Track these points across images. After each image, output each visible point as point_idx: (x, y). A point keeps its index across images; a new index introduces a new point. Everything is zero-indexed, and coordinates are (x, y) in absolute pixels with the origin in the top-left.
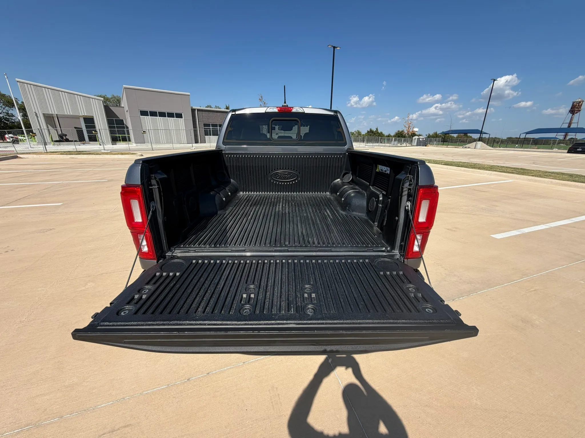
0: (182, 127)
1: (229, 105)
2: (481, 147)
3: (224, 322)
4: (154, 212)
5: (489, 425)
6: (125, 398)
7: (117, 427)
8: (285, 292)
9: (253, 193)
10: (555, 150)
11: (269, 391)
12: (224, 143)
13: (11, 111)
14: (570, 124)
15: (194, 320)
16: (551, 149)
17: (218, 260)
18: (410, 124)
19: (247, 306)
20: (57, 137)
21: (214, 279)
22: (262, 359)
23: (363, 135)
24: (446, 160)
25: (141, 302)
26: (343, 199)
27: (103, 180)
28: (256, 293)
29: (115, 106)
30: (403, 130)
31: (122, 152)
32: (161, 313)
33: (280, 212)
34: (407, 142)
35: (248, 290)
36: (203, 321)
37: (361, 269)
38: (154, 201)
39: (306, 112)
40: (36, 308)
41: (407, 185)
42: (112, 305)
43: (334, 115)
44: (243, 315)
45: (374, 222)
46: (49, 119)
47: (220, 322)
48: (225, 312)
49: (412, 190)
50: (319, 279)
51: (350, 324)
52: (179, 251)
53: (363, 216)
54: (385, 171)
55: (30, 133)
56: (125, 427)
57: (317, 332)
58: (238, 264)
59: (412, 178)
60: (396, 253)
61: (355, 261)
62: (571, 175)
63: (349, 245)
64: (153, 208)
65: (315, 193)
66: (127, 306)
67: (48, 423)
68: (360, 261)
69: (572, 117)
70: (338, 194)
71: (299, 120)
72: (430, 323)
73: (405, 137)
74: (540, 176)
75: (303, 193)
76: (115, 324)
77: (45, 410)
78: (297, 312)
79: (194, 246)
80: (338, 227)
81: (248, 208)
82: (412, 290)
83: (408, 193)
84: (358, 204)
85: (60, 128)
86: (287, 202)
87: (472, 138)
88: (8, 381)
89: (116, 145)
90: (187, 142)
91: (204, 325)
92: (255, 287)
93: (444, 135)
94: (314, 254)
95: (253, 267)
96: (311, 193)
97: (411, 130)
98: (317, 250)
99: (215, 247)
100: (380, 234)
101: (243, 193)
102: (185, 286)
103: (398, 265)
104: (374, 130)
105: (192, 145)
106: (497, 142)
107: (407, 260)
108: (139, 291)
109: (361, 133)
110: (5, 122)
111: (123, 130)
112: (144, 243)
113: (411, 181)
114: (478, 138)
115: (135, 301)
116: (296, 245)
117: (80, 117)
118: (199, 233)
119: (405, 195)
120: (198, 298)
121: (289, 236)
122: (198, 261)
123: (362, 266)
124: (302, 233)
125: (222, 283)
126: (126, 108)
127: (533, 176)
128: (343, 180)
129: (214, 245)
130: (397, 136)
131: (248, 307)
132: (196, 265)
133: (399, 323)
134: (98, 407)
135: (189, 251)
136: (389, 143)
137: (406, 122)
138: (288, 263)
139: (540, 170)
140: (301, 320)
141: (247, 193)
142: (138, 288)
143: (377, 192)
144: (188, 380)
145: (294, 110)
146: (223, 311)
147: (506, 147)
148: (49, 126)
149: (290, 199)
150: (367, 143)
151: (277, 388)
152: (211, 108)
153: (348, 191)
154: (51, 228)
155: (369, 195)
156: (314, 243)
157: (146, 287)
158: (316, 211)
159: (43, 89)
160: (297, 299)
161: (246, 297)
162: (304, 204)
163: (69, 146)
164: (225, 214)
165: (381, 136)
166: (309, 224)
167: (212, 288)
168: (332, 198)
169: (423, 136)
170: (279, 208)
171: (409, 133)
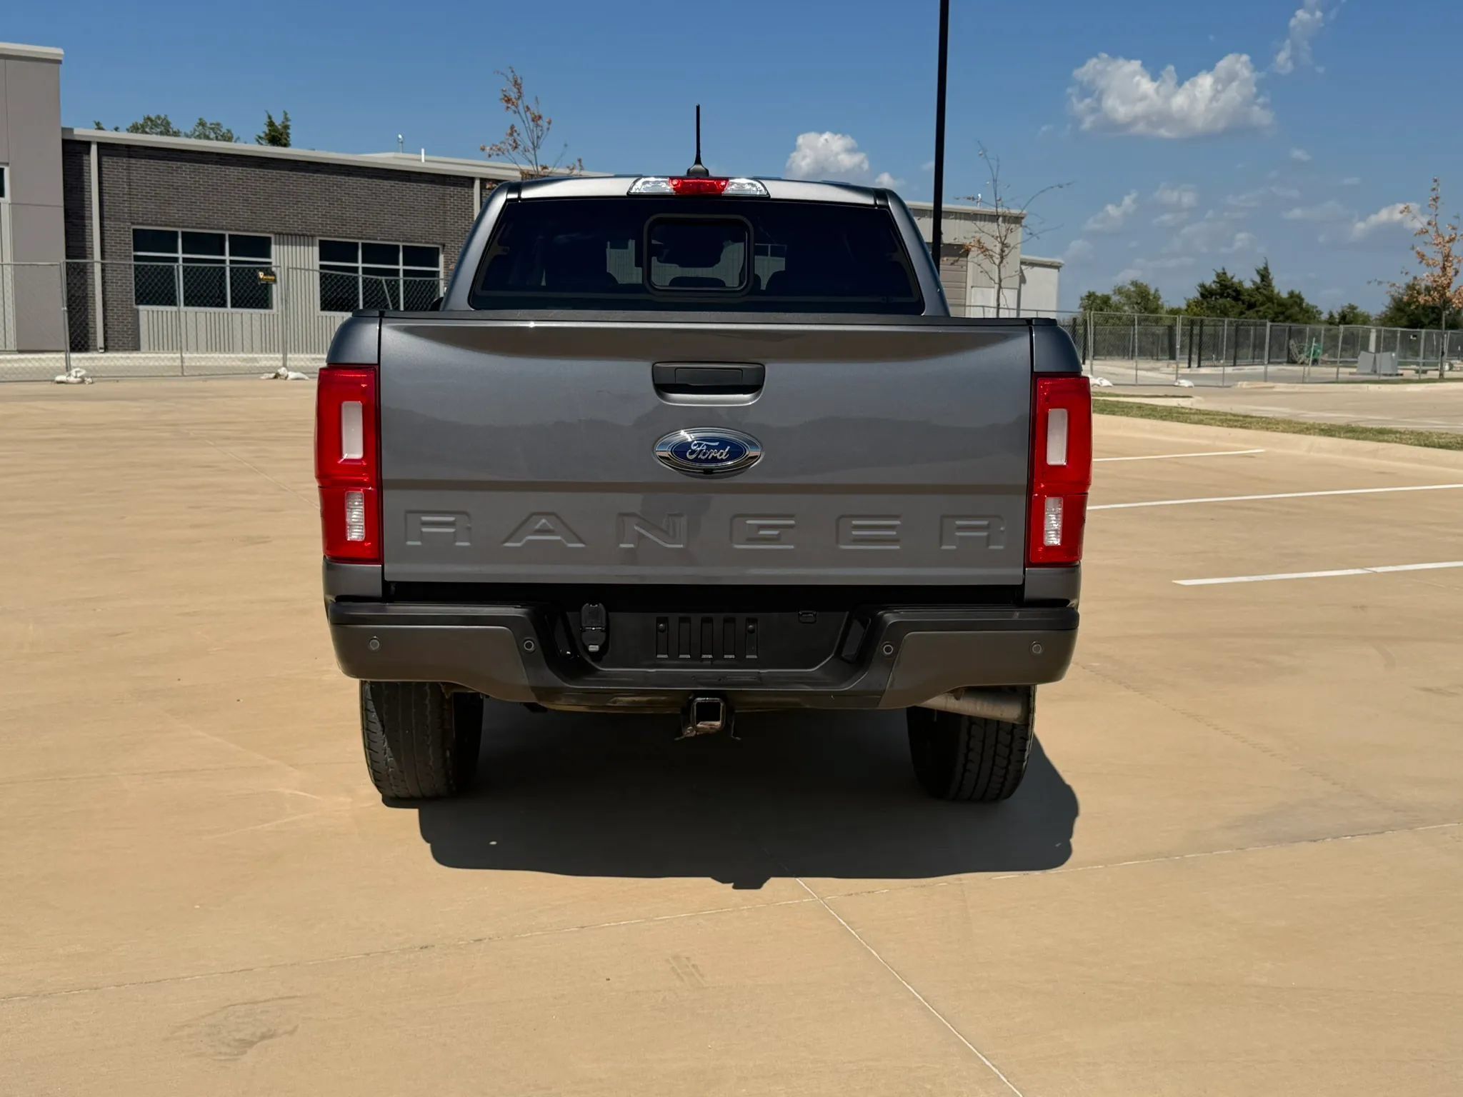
1: (287, 119)
12: (475, 300)
18: (1451, 240)
23: (1174, 312)
39: (772, 197)
43: (876, 205)
71: (750, 225)
90: (21, 344)
104: (1246, 278)
109: (1157, 298)
145: (731, 189)
150: (1194, 365)
152: (166, 132)
165: (1293, 321)
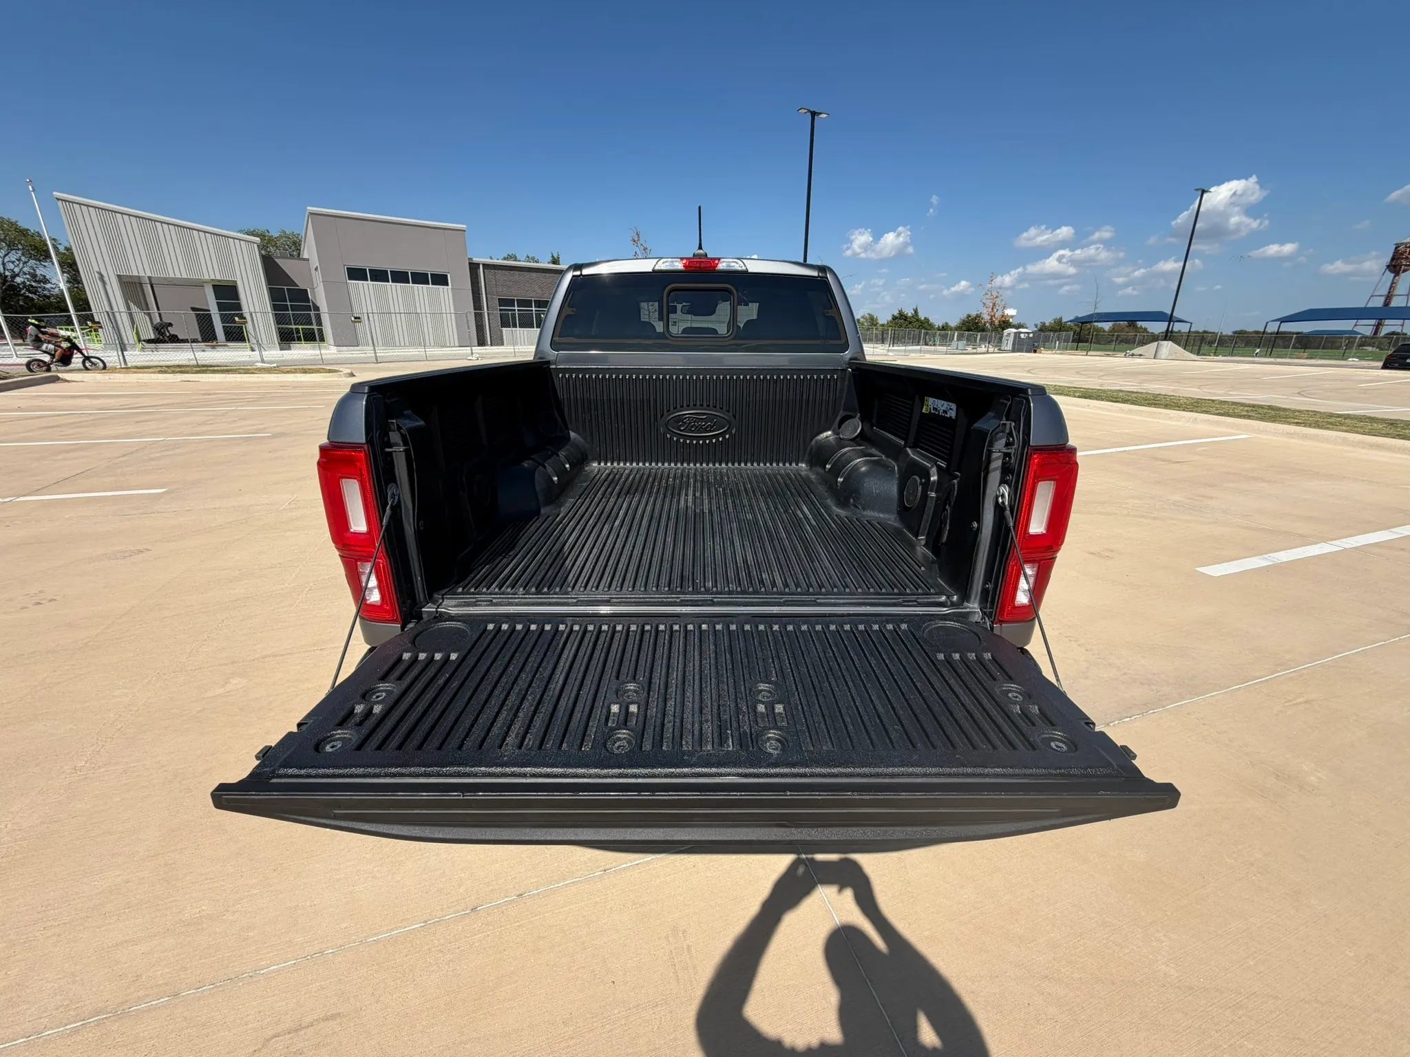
0: (448, 307)
2: (1170, 354)
3: (570, 770)
4: (396, 509)
5: (1197, 1026)
6: (326, 952)
7: (308, 1020)
8: (711, 698)
9: (622, 464)
10: (1353, 361)
11: (667, 937)
12: (554, 345)
13: (41, 268)
14: (1389, 298)
15: (497, 765)
16: (1343, 359)
17: (548, 623)
18: (997, 297)
19: (623, 733)
20: (151, 332)
21: (541, 669)
22: (648, 863)
23: (883, 325)
24: (1085, 387)
25: (371, 722)
26: (840, 480)
27: (258, 433)
28: (643, 703)
29: (287, 258)
30: (979, 313)
31: (305, 367)
32: (420, 747)
33: (689, 511)
34: (989, 343)
35: (623, 695)
36: (519, 767)
37: (891, 646)
38: (395, 482)
39: (750, 271)
40: (110, 738)
41: (1000, 445)
42: (304, 728)
43: (819, 276)
44: (614, 754)
45: (916, 536)
46: (133, 288)
47: (560, 770)
48: (571, 746)
49: (1013, 458)
50: (789, 670)
51: (871, 776)
52: (453, 602)
53: (889, 520)
54: (945, 412)
55: (88, 322)
56: (326, 1019)
57: (790, 795)
58: (595, 633)
59: (1014, 427)
60: (973, 608)
61: (876, 627)
62: (1393, 423)
63: (859, 590)
64: (394, 498)
65: (771, 464)
66: (339, 731)
67: (145, 1009)
68: (888, 628)
69: (1393, 280)
70: (828, 466)
71: (735, 292)
72: (1062, 775)
73: (983, 330)
74: (1318, 425)
75: (743, 465)
76: (313, 771)
77: (138, 977)
78: (741, 747)
79: (489, 591)
80: (831, 547)
81: (612, 500)
82: (1016, 697)
83: (1004, 464)
84: (877, 491)
85: (158, 309)
86: (705, 486)
87: (1148, 332)
88: (49, 908)
89: (290, 349)
90: (459, 343)
91: (522, 776)
92: (639, 688)
93: (1081, 324)
94: (775, 610)
95: (631, 641)
96: (762, 465)
97: (998, 315)
98: (782, 600)
99: (539, 592)
100: (932, 563)
101: (599, 464)
102: (471, 684)
103: (979, 637)
104: (909, 312)
105: (472, 350)
106: (1209, 343)
107: (1001, 625)
108: (364, 696)
109: (877, 320)
110: (28, 296)
111: (308, 314)
112: (373, 582)
113: (1010, 434)
114: (1163, 333)
115: (358, 719)
116: (731, 589)
117: (205, 285)
118: (500, 558)
119: (995, 469)
120: (505, 713)
121: (713, 567)
122: (501, 627)
123: (894, 639)
124: (745, 561)
125: (559, 678)
126: (315, 262)
127: (1298, 424)
128: (838, 434)
129: (536, 589)
130: (964, 328)
131: (624, 736)
132: (495, 636)
133: (987, 776)
134: (262, 972)
135: (477, 601)
136: (945, 345)
137: (986, 294)
138: (715, 631)
139: (1317, 410)
140: (752, 766)
141: (609, 464)
142: (363, 688)
143: (925, 463)
144: (472, 909)
145: (722, 266)
146: (564, 745)
147: (1232, 355)
148: (132, 305)
149: (712, 479)
150: (891, 346)
151: (684, 931)
152: (515, 260)
153: (853, 460)
154: (141, 547)
155: (903, 470)
156: (774, 584)
157: (379, 687)
158: (776, 508)
159: (119, 216)
160: (741, 717)
161: (618, 711)
162: (745, 490)
163: (179, 353)
164: (558, 515)
165: (926, 329)
166: (761, 539)
167: (537, 689)
168: (813, 477)
169: (1026, 328)
170: (686, 501)
171: (994, 319)
